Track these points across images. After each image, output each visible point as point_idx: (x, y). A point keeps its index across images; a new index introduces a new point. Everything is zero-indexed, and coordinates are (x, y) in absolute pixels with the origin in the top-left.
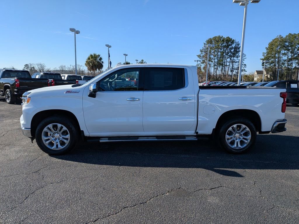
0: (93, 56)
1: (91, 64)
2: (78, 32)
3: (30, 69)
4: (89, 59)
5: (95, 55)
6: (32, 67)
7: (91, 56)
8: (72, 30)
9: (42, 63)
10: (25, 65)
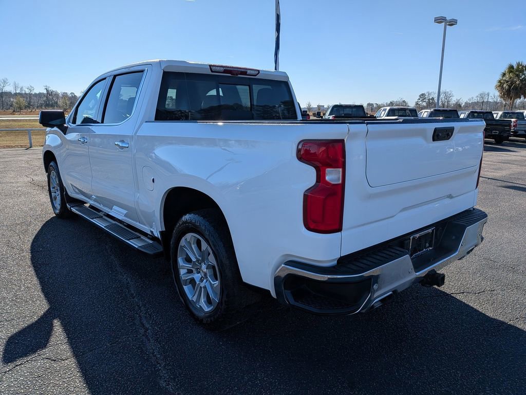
0: (513, 68)
1: (505, 85)
2: (453, 23)
3: (427, 101)
4: (504, 75)
5: (519, 65)
6: (431, 98)
7: (511, 67)
8: (439, 20)
9: (447, 91)
10: (420, 96)
